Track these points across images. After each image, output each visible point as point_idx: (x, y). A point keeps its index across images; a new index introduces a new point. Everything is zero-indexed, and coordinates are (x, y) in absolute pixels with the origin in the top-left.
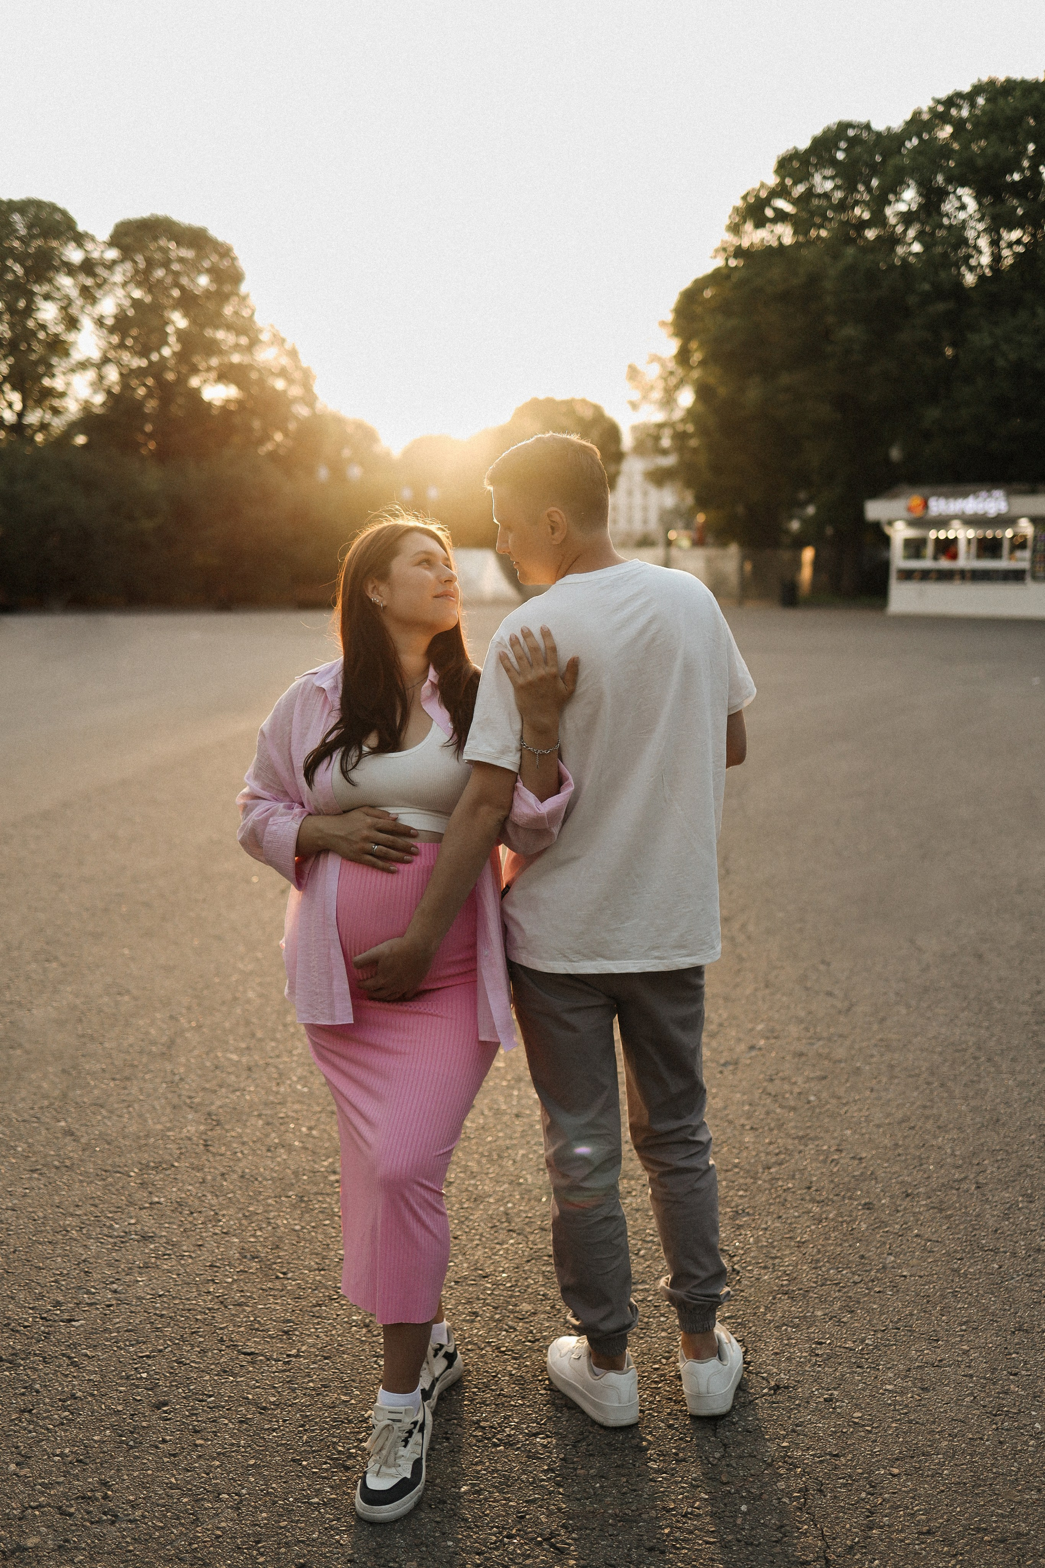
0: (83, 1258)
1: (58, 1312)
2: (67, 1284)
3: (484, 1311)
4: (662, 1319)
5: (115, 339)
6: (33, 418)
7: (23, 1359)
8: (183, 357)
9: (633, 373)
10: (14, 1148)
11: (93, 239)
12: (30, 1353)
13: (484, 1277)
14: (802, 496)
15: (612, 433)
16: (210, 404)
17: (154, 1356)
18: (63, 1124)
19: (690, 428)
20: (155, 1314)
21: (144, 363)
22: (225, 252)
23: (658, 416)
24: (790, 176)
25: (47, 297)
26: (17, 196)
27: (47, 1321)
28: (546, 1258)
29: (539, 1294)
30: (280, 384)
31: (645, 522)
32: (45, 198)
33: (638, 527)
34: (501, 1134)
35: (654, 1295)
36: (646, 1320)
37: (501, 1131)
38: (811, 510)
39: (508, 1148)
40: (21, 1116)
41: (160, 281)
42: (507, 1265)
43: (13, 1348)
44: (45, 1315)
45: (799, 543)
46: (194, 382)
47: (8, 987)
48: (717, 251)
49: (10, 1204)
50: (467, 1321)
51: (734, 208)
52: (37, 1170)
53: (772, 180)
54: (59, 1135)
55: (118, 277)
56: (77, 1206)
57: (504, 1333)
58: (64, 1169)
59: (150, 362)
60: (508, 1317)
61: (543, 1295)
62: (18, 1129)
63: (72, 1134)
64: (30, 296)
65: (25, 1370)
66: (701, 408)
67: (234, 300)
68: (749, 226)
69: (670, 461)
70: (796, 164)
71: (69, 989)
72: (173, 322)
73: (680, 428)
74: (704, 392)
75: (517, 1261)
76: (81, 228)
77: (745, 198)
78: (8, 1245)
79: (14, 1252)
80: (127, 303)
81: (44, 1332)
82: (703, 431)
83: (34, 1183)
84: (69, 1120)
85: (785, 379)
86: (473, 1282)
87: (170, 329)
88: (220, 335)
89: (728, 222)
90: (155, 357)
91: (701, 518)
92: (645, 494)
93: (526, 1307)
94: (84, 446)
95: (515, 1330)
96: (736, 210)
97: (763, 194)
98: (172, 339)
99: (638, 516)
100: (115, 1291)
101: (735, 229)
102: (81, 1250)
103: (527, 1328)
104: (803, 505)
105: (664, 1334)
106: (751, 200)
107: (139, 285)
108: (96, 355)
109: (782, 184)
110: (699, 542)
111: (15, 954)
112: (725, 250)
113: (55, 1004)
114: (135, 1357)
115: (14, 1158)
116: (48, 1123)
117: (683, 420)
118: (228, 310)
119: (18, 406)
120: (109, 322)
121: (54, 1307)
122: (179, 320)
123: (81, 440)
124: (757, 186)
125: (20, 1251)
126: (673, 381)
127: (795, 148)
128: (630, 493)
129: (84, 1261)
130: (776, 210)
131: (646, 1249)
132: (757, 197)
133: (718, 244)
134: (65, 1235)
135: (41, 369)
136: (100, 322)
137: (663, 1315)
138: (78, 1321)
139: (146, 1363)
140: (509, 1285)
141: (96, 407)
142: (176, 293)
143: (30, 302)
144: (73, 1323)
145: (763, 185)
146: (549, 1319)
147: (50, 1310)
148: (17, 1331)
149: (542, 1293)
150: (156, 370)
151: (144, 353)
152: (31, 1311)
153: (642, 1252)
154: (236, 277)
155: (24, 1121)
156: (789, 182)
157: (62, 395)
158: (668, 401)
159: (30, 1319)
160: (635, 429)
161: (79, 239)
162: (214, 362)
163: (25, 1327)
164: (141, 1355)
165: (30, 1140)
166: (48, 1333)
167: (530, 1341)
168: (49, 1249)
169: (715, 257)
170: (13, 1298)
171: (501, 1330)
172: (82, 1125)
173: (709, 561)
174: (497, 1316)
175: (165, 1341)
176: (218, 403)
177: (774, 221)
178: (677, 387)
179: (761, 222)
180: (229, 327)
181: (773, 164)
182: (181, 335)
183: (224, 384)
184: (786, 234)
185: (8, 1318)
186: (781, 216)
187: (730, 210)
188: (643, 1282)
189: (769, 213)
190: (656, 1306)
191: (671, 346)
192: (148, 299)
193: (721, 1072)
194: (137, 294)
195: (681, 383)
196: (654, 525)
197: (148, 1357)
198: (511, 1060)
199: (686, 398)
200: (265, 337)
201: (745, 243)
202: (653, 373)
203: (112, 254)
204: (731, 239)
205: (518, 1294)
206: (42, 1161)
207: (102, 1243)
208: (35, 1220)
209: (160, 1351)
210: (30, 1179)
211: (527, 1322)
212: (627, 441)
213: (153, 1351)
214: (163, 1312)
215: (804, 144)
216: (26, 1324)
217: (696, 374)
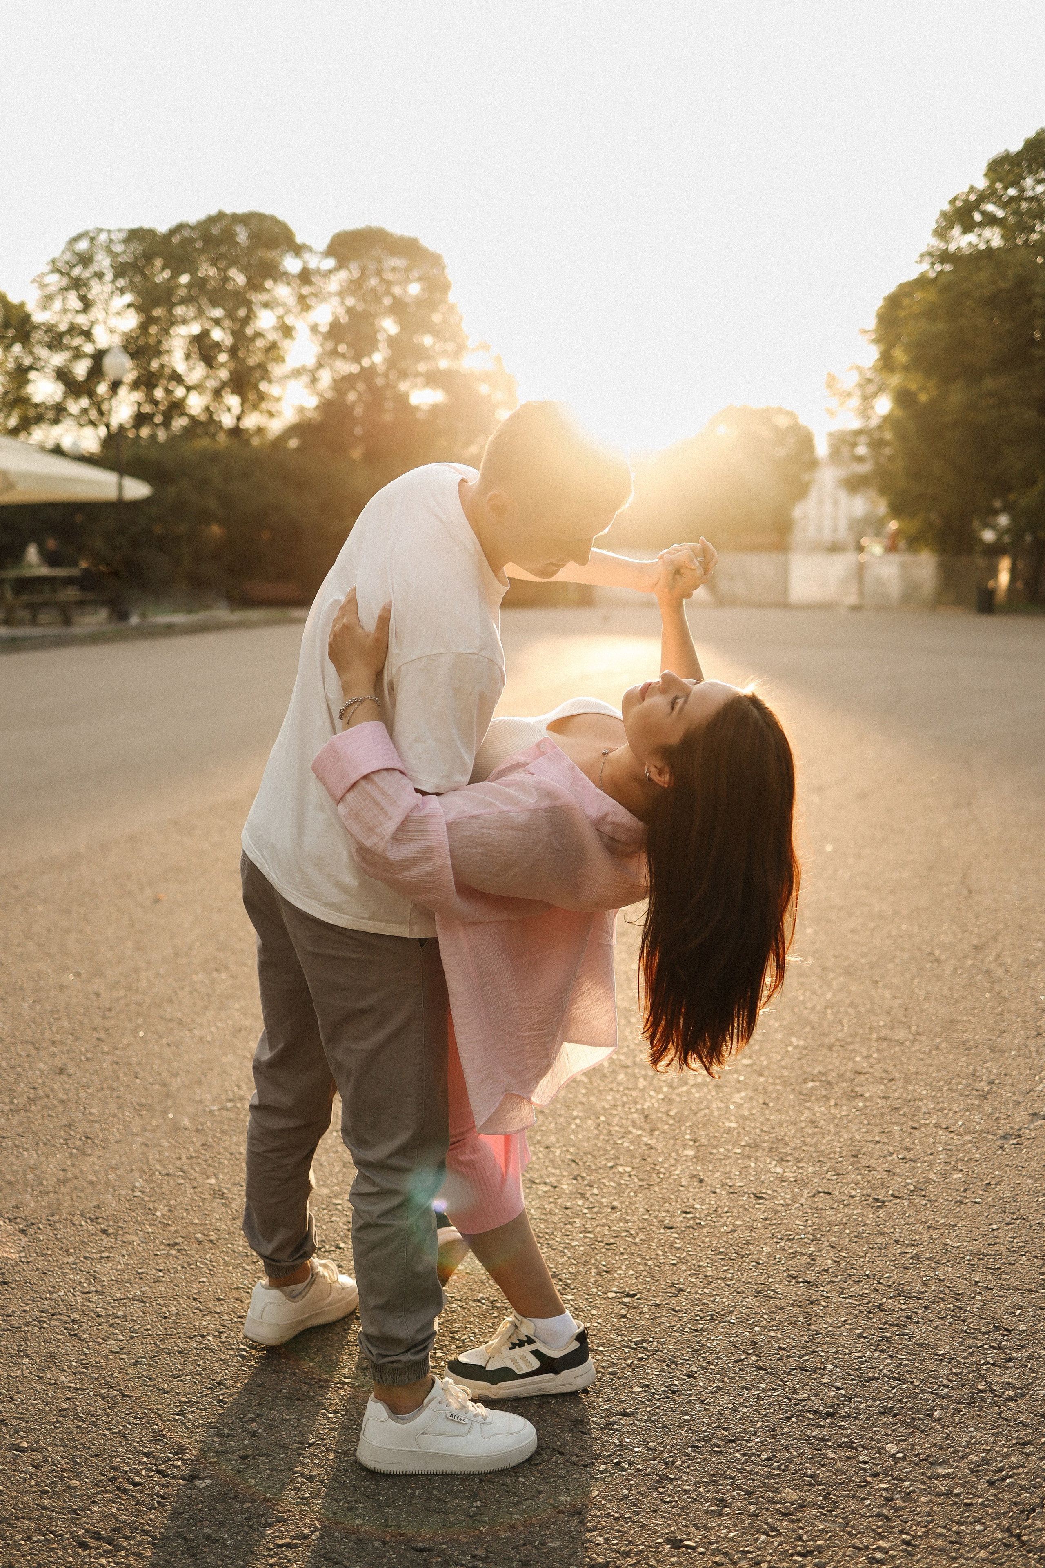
0: (218, 1380)
1: (179, 1463)
2: (196, 1419)
3: (733, 1497)
4: (979, 1528)
5: (329, 345)
6: (251, 422)
7: (126, 1538)
8: (391, 363)
9: (831, 381)
10: (152, 1212)
11: (310, 249)
12: (137, 1529)
13: (732, 1441)
14: (998, 504)
15: (806, 441)
16: (417, 408)
17: (296, 1546)
18: (213, 1181)
19: (888, 435)
20: (302, 1475)
21: (354, 368)
22: (435, 260)
23: (856, 424)
24: (1000, 180)
25: (266, 305)
26: (241, 210)
27: (165, 1476)
28: (810, 1415)
29: (806, 1475)
30: (484, 389)
31: (835, 530)
32: (267, 211)
33: (827, 536)
34: (738, 1223)
35: (962, 1486)
36: (955, 1528)
37: (738, 1218)
38: (1003, 520)
39: (748, 1243)
40: (166, 1168)
41: (373, 290)
42: (759, 1424)
43: (116, 1519)
44: (162, 1467)
45: (995, 551)
46: (403, 386)
47: (170, 1001)
48: (922, 256)
49: (138, 1293)
50: (712, 1513)
51: (941, 211)
52: (176, 1244)
53: (982, 184)
54: (207, 1197)
55: (334, 284)
56: (219, 1299)
57: (763, 1537)
58: (208, 1245)
59: (362, 367)
60: (768, 1510)
61: (811, 1476)
62: (160, 1186)
63: (222, 1196)
64: (249, 304)
65: (127, 1556)
66: (899, 413)
67: (442, 308)
68: (956, 231)
69: (865, 468)
70: (1007, 167)
71: (237, 1006)
72: (384, 330)
73: (876, 435)
74: (904, 398)
75: (773, 1418)
76: (299, 239)
77: (953, 202)
78: (128, 1354)
79: (135, 1364)
80: (341, 312)
81: (158, 1495)
82: (902, 436)
83: (171, 1264)
84: (221, 1176)
85: (989, 383)
86: (716, 1449)
87: (381, 337)
88: (428, 340)
89: (935, 226)
90: (366, 362)
91: (893, 525)
92: (836, 503)
93: (791, 1495)
94: (298, 449)
95: (779, 1533)
96: (944, 214)
97: (972, 198)
98: (383, 345)
99: (827, 524)
100: (254, 1434)
101: (941, 233)
102: (216, 1366)
103: (794, 1531)
104: (996, 512)
105: (983, 1554)
106: (959, 204)
107: (353, 293)
108: (310, 362)
109: (991, 187)
110: (891, 548)
111: (183, 961)
112: (930, 254)
113: (219, 1024)
114: (271, 1546)
115: (151, 1225)
116: (195, 1179)
117: (880, 427)
118: (436, 318)
119: (236, 409)
120: (324, 328)
121: (174, 1454)
122: (389, 326)
123: (293, 443)
124: (966, 189)
125: (142, 1363)
126: (871, 388)
127: (1006, 150)
128: (820, 502)
129: (219, 1383)
130: (983, 213)
131: (942, 1408)
132: (966, 201)
133: (924, 249)
134: (200, 1343)
135: (257, 375)
136: (314, 329)
137: (978, 1521)
138: (203, 1479)
139: (285, 1557)
140: (764, 1456)
141: (309, 410)
142: (387, 301)
143: (250, 310)
144: (197, 1483)
145: (972, 189)
146: (821, 1517)
147: (169, 1459)
148: (125, 1491)
149: (809, 1472)
150: (368, 374)
151: (357, 359)
152: (145, 1459)
153: (937, 1414)
154: (445, 287)
155: (167, 1175)
156: (998, 185)
157: (278, 400)
158: (865, 411)
159: (143, 1473)
160: (831, 435)
161: (298, 250)
162: (422, 367)
163: (136, 1484)
164: (279, 1542)
165: (172, 1202)
166: (163, 1497)
167: (799, 1554)
168: (178, 1360)
169: (921, 262)
170: (125, 1436)
171: (759, 1531)
172: (234, 1184)
173: (903, 566)
174: (752, 1508)
175: (312, 1520)
176: (425, 407)
177: (981, 225)
178: (875, 395)
179: (968, 227)
180: (436, 334)
181: (983, 168)
182: (392, 342)
183: (431, 387)
184: (994, 237)
185: (115, 1469)
186: (990, 220)
187: (937, 215)
188: (944, 1463)
189: (977, 217)
190: (966, 1505)
191: (871, 354)
192: (360, 307)
193: (1001, 1148)
194: (350, 301)
195: (881, 389)
196: (843, 534)
197: (288, 1546)
198: (745, 1118)
199: (884, 405)
200: (470, 344)
201: (952, 248)
202: (850, 380)
203: (329, 263)
204: (936, 243)
205: (777, 1472)
206: (183, 1233)
207: (243, 1357)
208: (165, 1318)
209: (305, 1537)
210: (168, 1255)
211: (793, 1521)
212: (822, 449)
213: (294, 1538)
214: (314, 1473)
215: (1016, 146)
216: (138, 1480)
217: (895, 380)
